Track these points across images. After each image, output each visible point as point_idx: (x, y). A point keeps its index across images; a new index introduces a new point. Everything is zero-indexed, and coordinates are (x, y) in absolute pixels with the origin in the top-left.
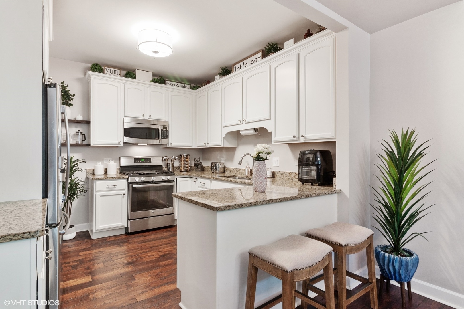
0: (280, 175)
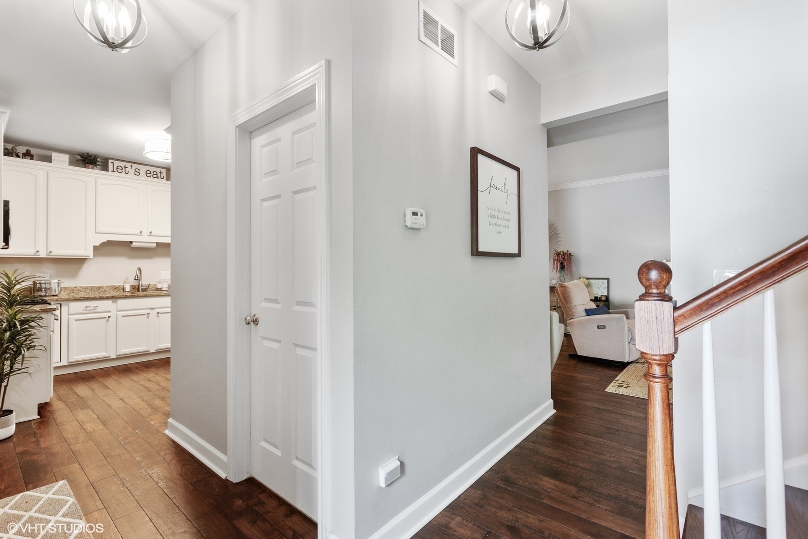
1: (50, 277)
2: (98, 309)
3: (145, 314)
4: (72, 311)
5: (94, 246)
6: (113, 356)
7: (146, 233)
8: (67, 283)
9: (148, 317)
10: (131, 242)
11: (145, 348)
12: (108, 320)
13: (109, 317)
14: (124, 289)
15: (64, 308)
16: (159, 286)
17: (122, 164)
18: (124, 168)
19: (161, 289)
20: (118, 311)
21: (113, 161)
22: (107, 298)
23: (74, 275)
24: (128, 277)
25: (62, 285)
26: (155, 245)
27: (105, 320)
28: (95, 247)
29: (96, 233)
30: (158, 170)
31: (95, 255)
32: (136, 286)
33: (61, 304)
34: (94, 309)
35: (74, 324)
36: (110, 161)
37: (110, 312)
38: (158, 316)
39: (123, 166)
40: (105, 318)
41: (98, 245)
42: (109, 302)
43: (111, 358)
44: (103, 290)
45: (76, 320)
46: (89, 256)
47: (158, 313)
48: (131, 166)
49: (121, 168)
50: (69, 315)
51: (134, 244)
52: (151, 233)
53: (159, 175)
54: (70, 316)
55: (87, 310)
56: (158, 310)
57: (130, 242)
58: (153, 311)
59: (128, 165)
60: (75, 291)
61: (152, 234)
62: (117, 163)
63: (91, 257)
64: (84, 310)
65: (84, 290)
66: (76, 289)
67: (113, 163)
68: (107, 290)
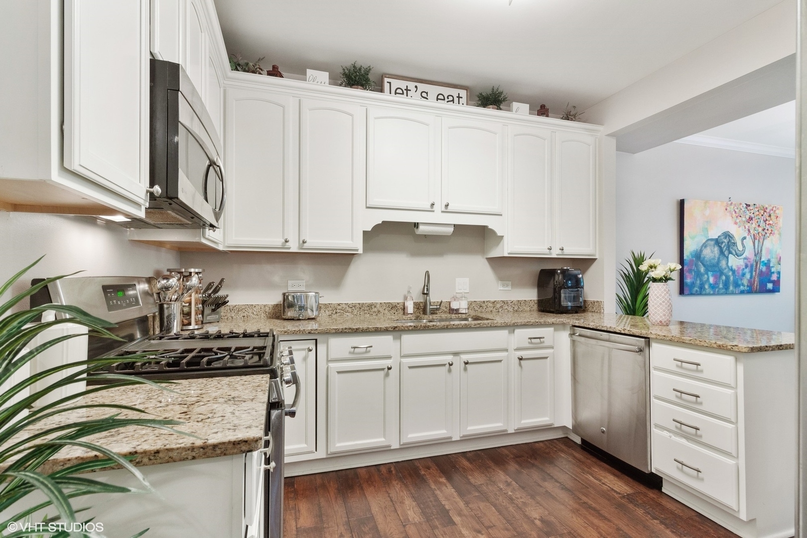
0: (476, 308)
1: (307, 286)
2: (373, 352)
3: (444, 365)
4: (332, 356)
5: (364, 231)
6: (395, 445)
7: (438, 208)
8: (329, 297)
9: (450, 371)
10: (416, 225)
11: (444, 431)
12: (387, 375)
13: (389, 369)
14: (404, 309)
15: (321, 348)
16: (454, 306)
17: (403, 84)
18: (405, 92)
19: (456, 311)
20: (402, 357)
21: (389, 80)
22: (386, 331)
23: (337, 283)
24: (411, 288)
25: (322, 301)
26: (451, 229)
27: (382, 373)
28: (365, 233)
29: (367, 208)
30: (455, 92)
31: (365, 249)
32: (422, 305)
33: (316, 340)
34: (366, 352)
35: (335, 378)
36: (386, 80)
37: (389, 357)
38: (465, 369)
39: (404, 88)
40: (383, 369)
41: (370, 229)
42: (388, 339)
43: (392, 448)
44: (376, 310)
45: (339, 372)
46: (357, 250)
47: (466, 363)
48: (416, 87)
49: (401, 92)
50: (328, 361)
51: (421, 227)
52: (447, 206)
53: (456, 100)
54: (331, 365)
55: (356, 354)
56: (465, 357)
57: (415, 223)
58: (457, 358)
59: (411, 85)
60: (338, 311)
61: (450, 208)
62: (396, 84)
63: (361, 251)
64: (350, 353)
65: (350, 310)
66: (339, 307)
67: (390, 83)
68: (381, 310)
